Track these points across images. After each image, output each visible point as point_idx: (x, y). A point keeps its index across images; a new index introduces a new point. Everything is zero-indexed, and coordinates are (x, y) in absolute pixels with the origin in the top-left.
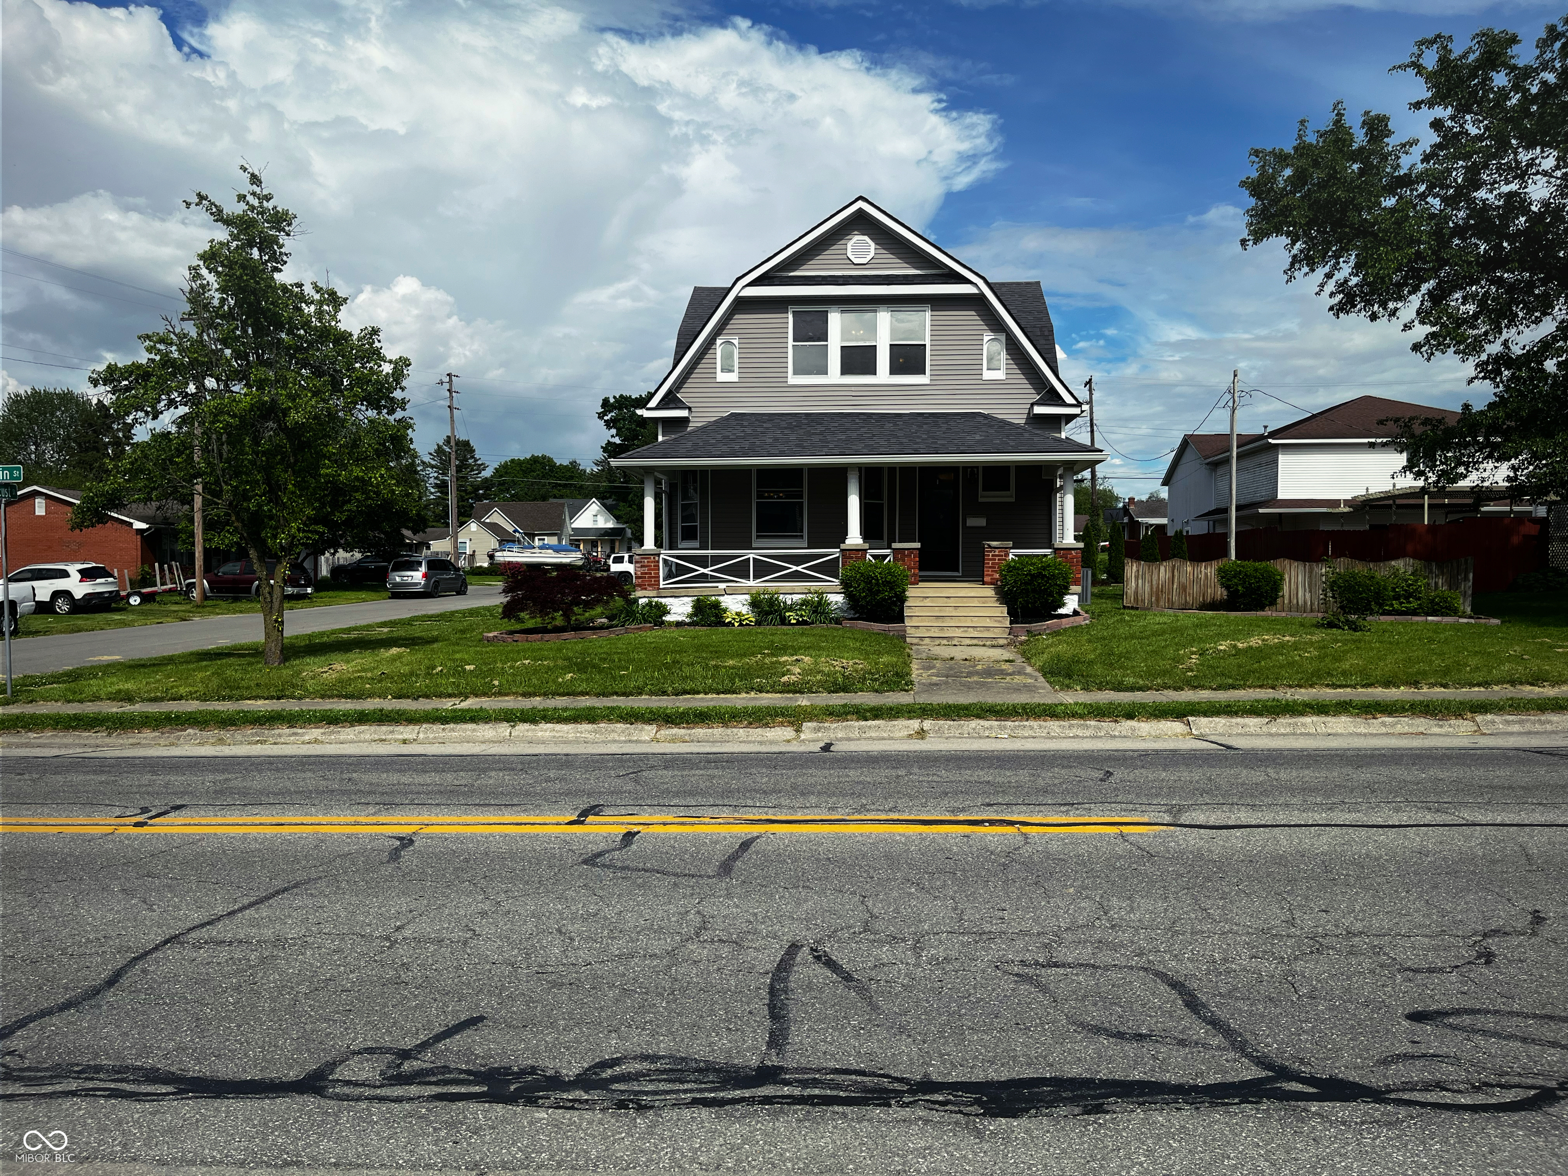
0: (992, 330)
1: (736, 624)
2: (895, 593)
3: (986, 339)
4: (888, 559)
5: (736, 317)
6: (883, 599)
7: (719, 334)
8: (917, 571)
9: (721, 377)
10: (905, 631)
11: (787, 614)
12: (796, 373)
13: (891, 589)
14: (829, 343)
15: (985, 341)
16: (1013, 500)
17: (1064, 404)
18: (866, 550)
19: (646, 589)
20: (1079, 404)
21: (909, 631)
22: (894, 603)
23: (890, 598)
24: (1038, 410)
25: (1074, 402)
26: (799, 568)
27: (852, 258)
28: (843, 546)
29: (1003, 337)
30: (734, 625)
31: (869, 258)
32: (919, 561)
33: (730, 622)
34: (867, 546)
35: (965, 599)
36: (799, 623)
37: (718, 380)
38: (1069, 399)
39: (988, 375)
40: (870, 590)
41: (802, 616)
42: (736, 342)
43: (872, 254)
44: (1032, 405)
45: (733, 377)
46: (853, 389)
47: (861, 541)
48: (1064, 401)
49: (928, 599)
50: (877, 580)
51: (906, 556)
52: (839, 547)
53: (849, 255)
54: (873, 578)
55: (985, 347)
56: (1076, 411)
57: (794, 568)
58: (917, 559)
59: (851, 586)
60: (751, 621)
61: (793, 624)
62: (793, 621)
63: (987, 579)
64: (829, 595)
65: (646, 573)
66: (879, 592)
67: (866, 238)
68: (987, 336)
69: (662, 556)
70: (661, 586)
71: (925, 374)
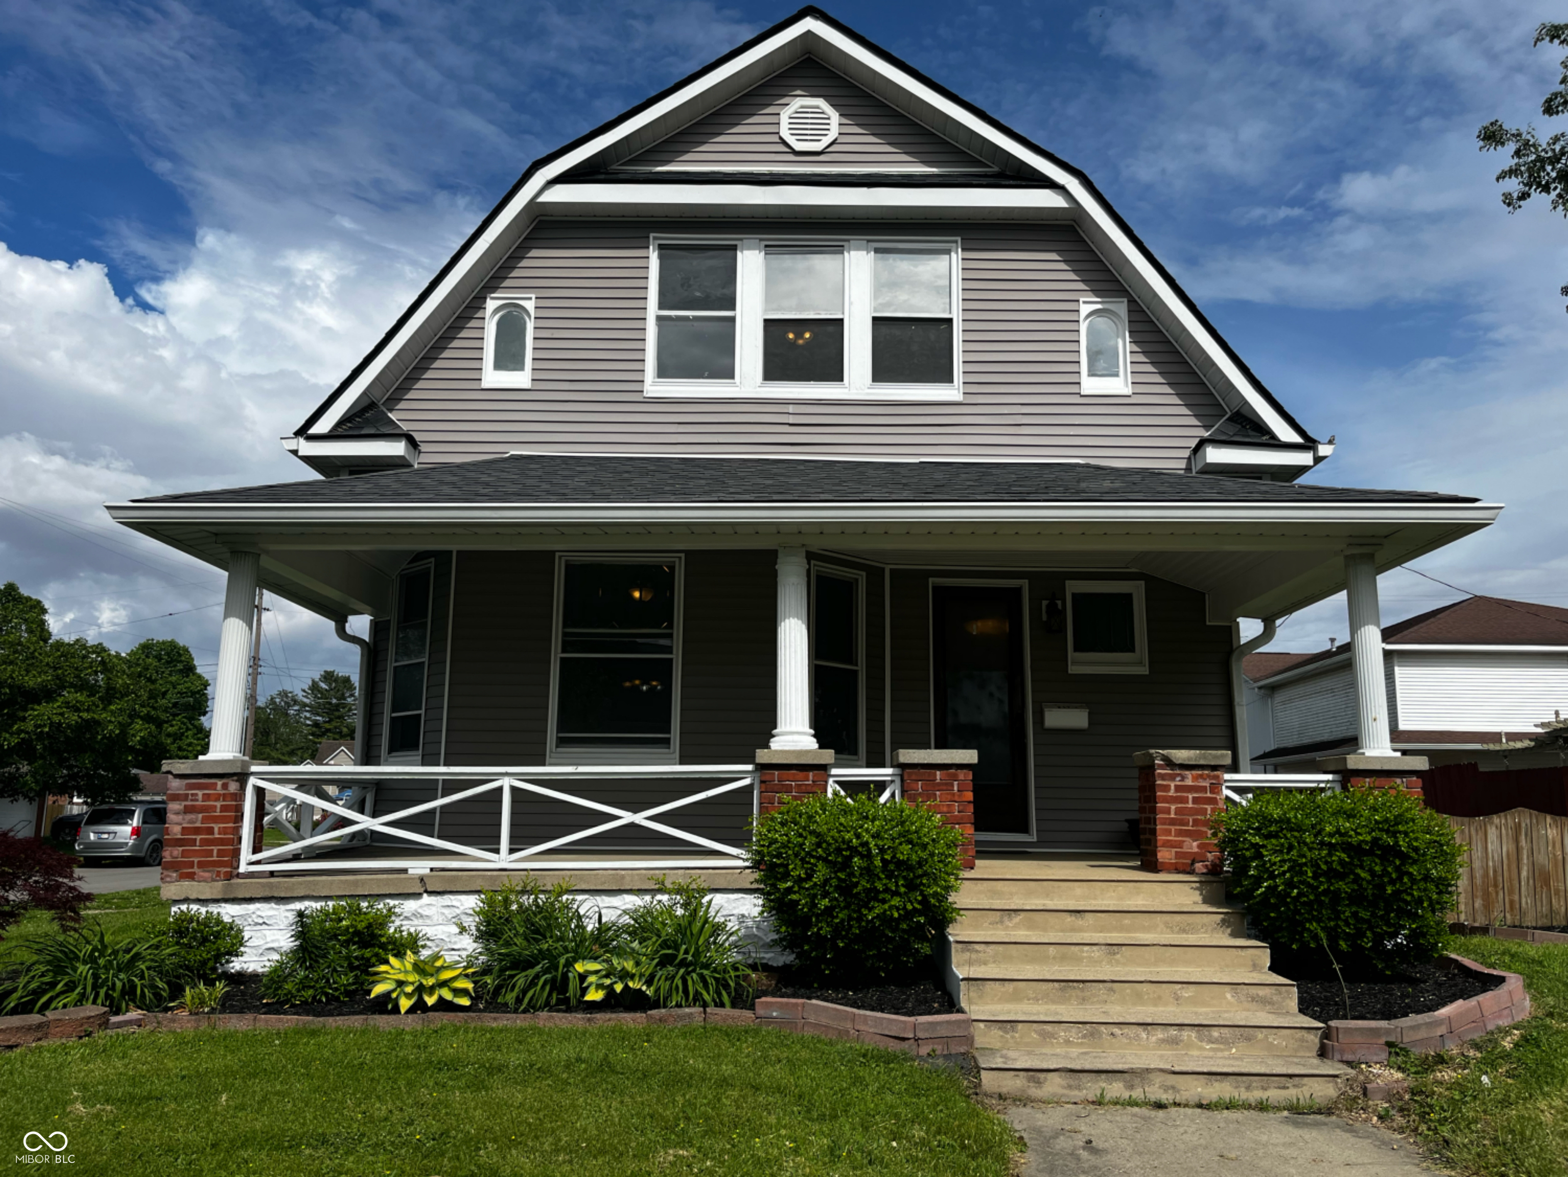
0: (1096, 292)
1: (405, 1004)
2: (925, 901)
3: (1085, 309)
4: (886, 795)
5: (534, 253)
6: (884, 918)
7: (494, 289)
8: (969, 829)
9: (492, 378)
10: (969, 1040)
11: (580, 967)
12: (663, 372)
13: (912, 886)
14: (738, 313)
15: (1083, 313)
16: (1144, 670)
17: (1274, 443)
18: (824, 768)
19: (191, 876)
20: (1309, 444)
21: (984, 1037)
22: (918, 932)
23: (908, 915)
24: (1216, 455)
25: (1297, 439)
26: (639, 818)
27: (791, 141)
28: (762, 756)
29: (1121, 307)
30: (396, 1010)
31: (826, 141)
32: (976, 802)
33: (387, 995)
34: (828, 755)
35: (1127, 920)
36: (612, 1002)
37: (485, 384)
38: (1286, 433)
39: (1091, 385)
40: (845, 889)
41: (625, 975)
42: (530, 305)
43: (833, 134)
44: (1202, 443)
45: (521, 379)
46: (791, 409)
47: (811, 743)
48: (1273, 436)
49: (1017, 919)
50: (869, 856)
51: (939, 787)
52: (749, 759)
53: (785, 133)
54: (854, 851)
55: (1083, 327)
56: (1305, 458)
57: (627, 817)
58: (970, 796)
59: (786, 876)
60: (457, 992)
61: (593, 1006)
62: (595, 995)
63: (1164, 855)
64: (718, 899)
65: (197, 831)
66: (873, 895)
67: (821, 103)
68: (1087, 305)
69: (252, 781)
70: (243, 868)
71: (950, 380)
